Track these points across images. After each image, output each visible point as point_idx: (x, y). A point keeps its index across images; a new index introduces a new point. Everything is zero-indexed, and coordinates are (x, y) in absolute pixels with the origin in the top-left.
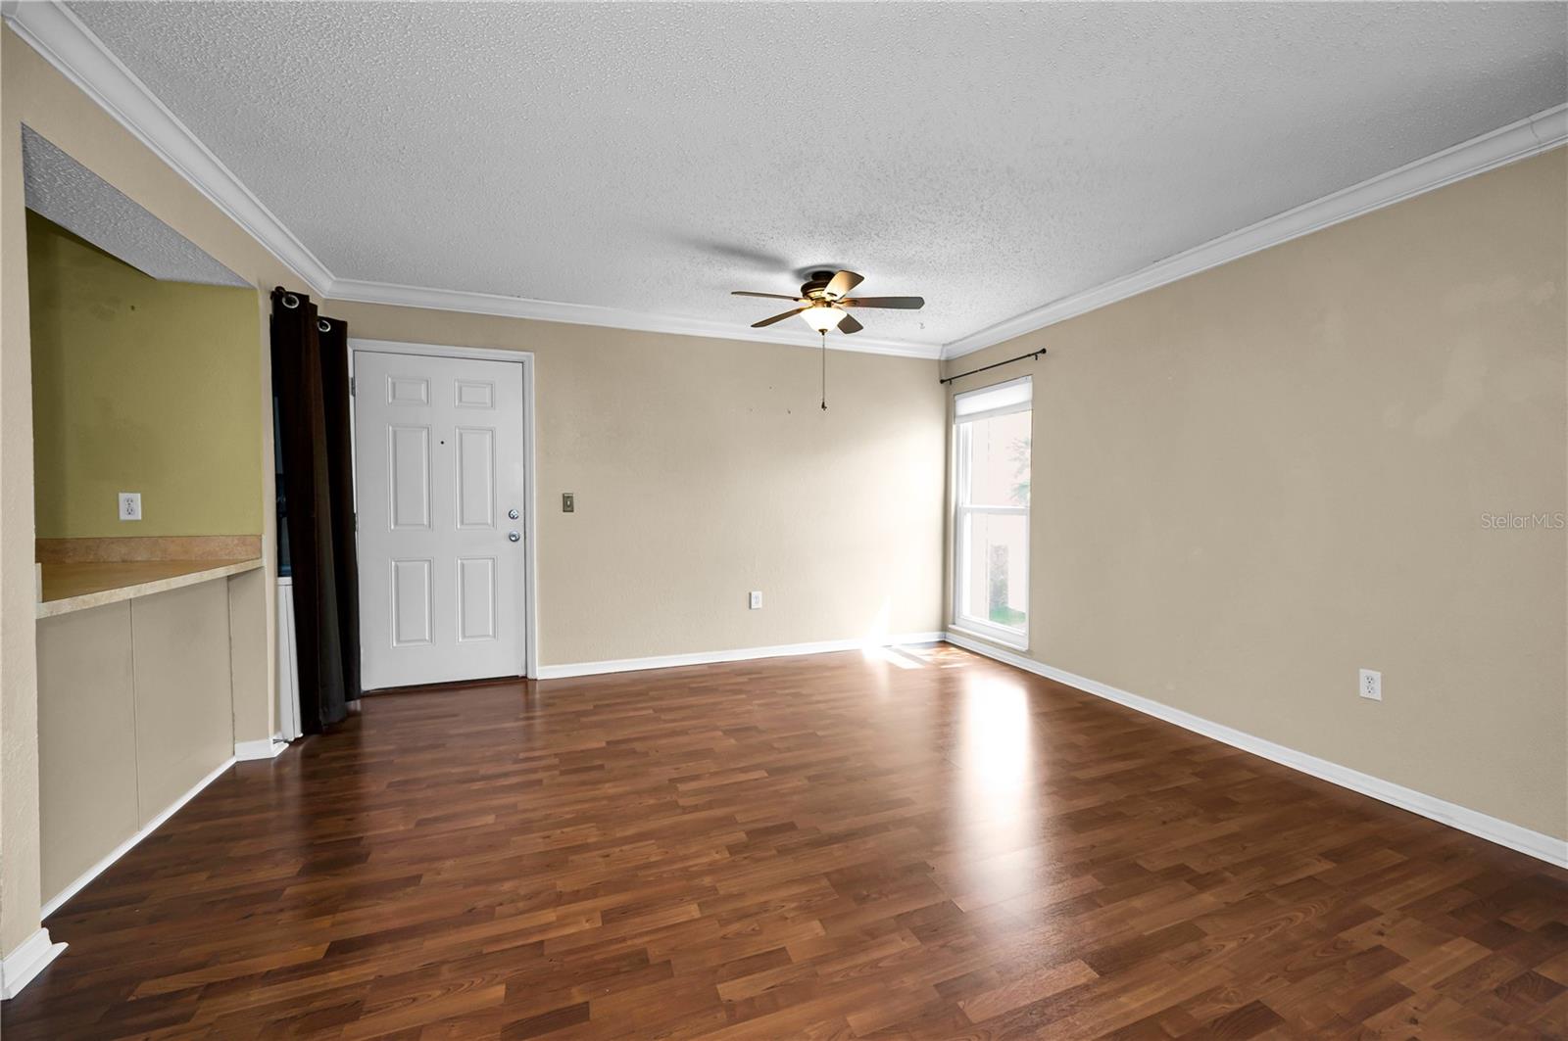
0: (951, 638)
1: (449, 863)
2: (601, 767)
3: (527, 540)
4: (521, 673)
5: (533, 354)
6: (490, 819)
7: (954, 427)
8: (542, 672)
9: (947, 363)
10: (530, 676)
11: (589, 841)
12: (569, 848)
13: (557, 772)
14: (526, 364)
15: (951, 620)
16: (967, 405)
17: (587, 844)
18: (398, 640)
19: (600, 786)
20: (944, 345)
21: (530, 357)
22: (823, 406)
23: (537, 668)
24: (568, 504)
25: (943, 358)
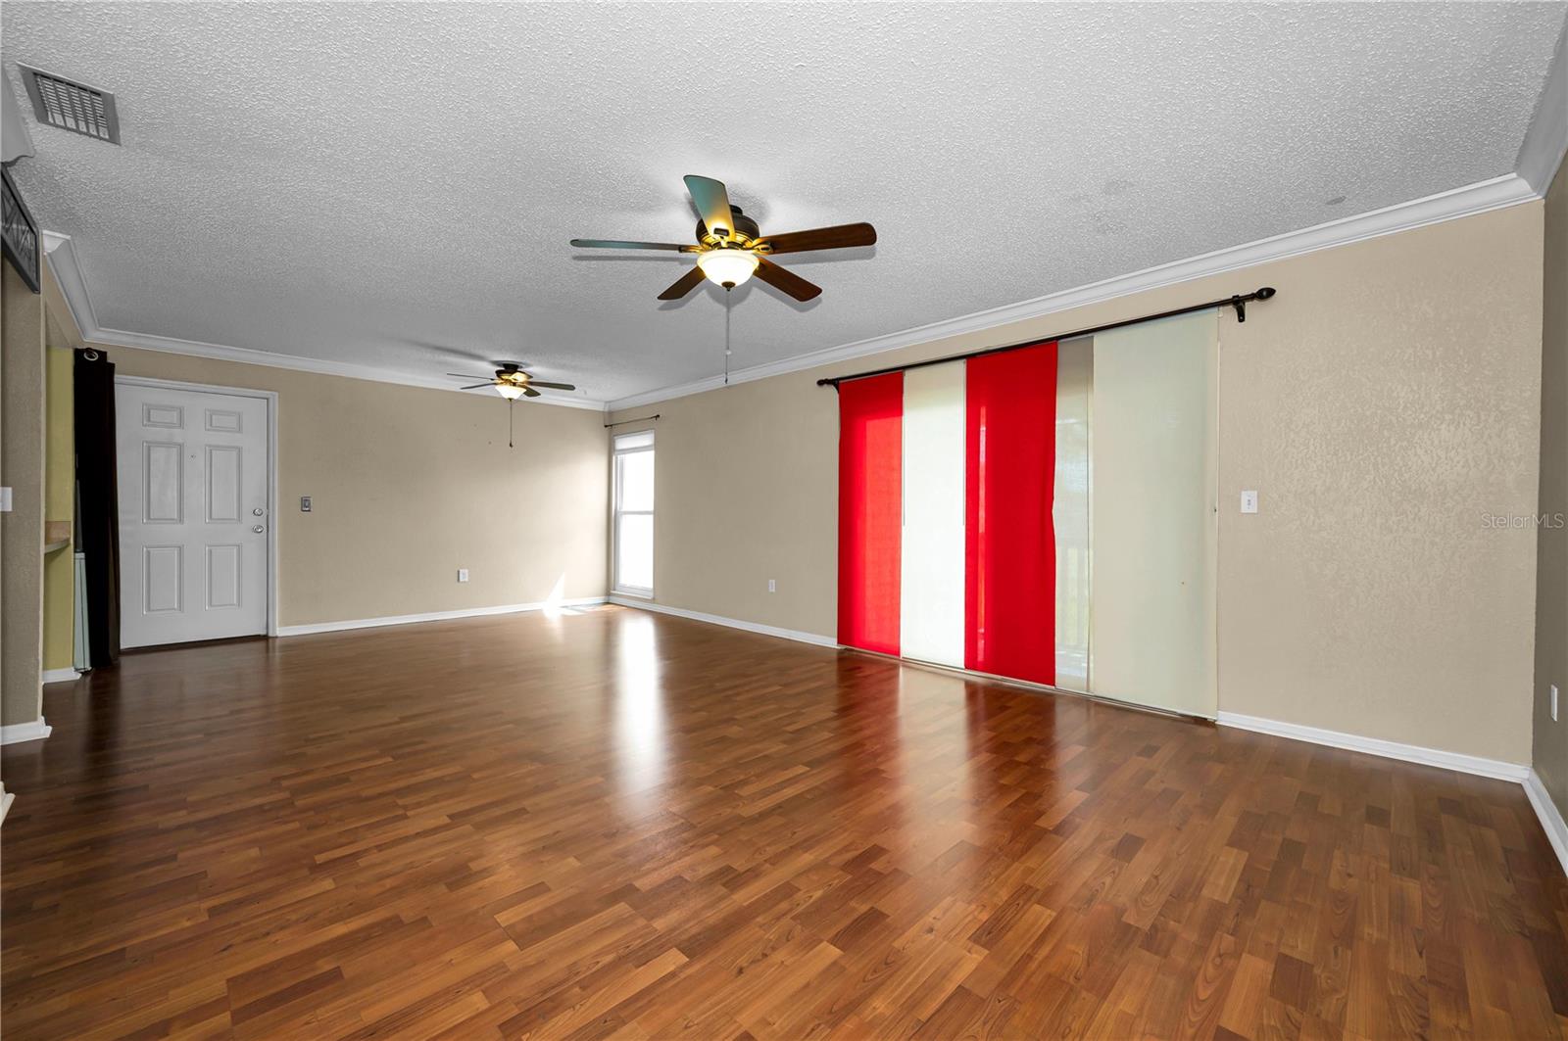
0: (613, 599)
3: (270, 532)
4: (262, 632)
5: (277, 394)
7: (614, 458)
8: (280, 631)
9: (611, 413)
10: (270, 634)
14: (271, 401)
15: (612, 587)
16: (622, 443)
18: (149, 609)
20: (606, 402)
21: (274, 396)
22: (511, 445)
23: (278, 629)
24: (305, 504)
25: (606, 410)
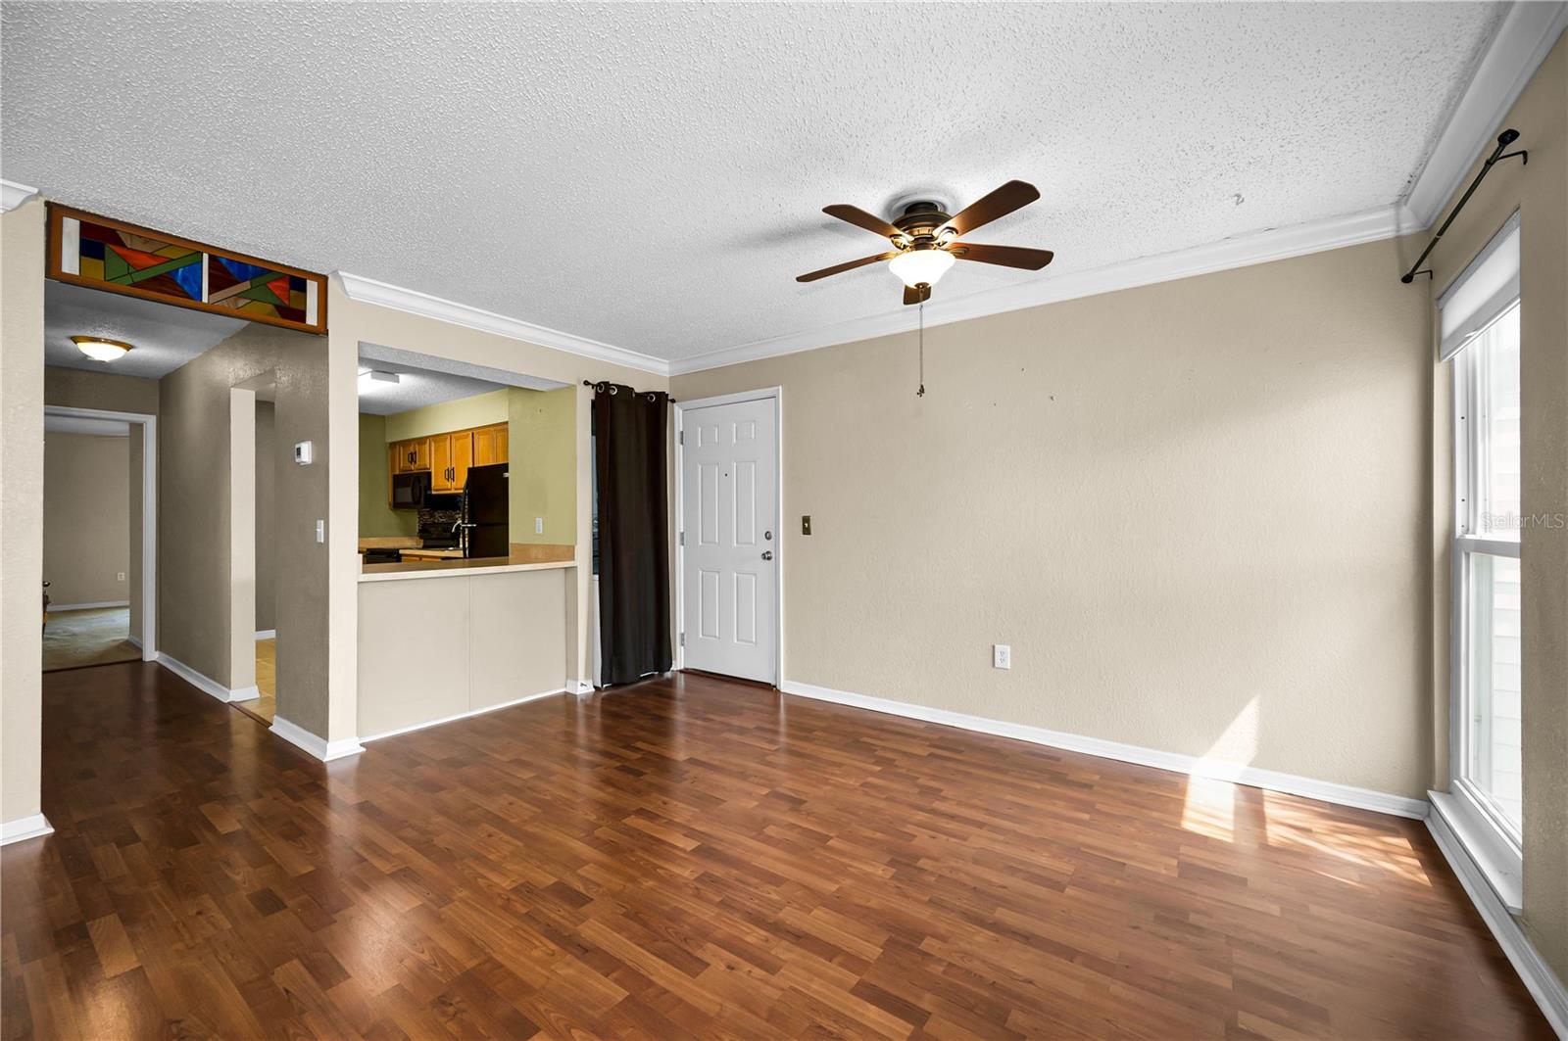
0: (1435, 819)
3: (777, 559)
4: (773, 683)
5: (781, 388)
8: (784, 685)
10: (777, 687)
14: (777, 398)
15: (1439, 780)
18: (703, 634)
21: (779, 390)
23: (782, 681)
24: (806, 527)
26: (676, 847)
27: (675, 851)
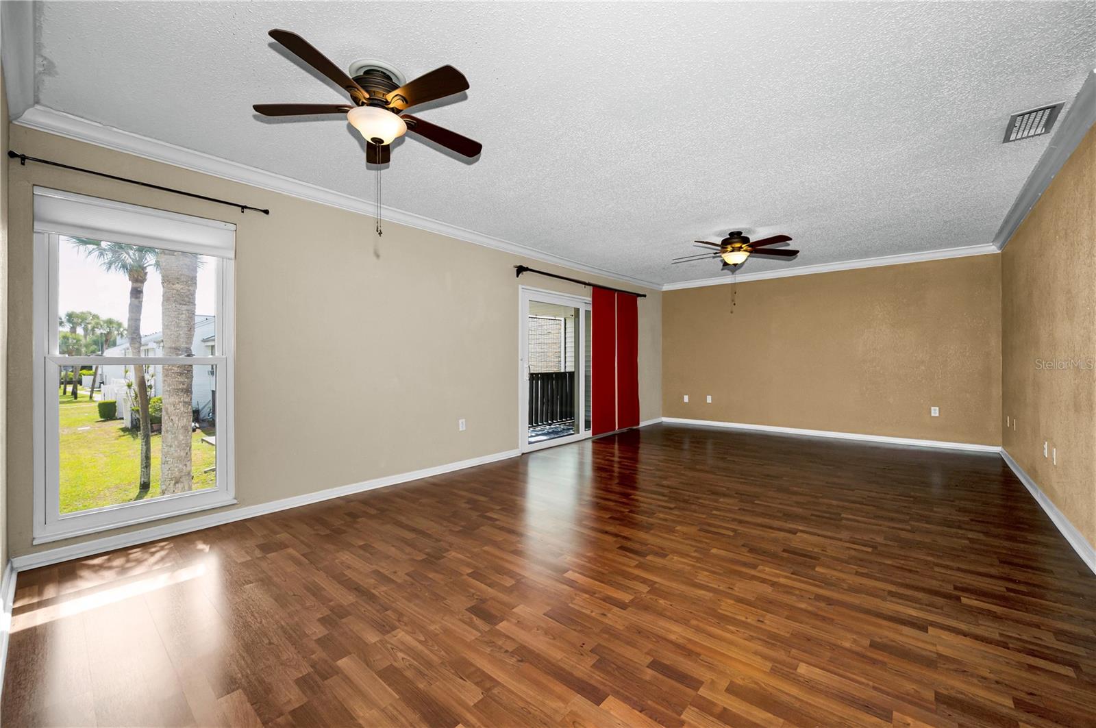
1: (847, 645)
2: (655, 665)
6: (803, 669)
11: (732, 602)
12: (750, 606)
13: (702, 692)
17: (736, 601)
19: (681, 641)
26: (580, 573)
27: (580, 571)
